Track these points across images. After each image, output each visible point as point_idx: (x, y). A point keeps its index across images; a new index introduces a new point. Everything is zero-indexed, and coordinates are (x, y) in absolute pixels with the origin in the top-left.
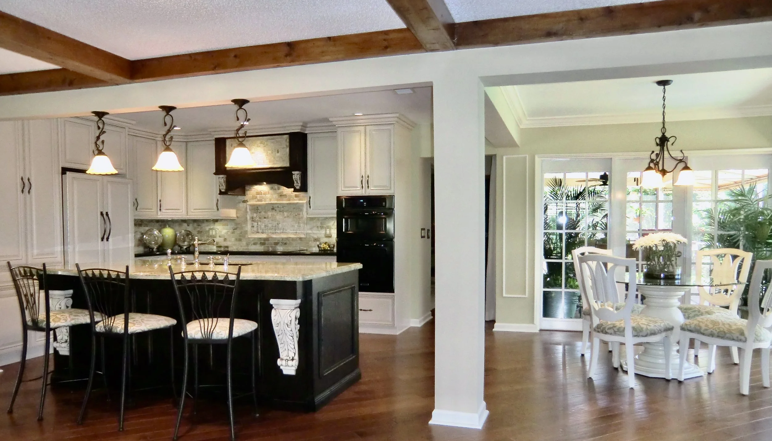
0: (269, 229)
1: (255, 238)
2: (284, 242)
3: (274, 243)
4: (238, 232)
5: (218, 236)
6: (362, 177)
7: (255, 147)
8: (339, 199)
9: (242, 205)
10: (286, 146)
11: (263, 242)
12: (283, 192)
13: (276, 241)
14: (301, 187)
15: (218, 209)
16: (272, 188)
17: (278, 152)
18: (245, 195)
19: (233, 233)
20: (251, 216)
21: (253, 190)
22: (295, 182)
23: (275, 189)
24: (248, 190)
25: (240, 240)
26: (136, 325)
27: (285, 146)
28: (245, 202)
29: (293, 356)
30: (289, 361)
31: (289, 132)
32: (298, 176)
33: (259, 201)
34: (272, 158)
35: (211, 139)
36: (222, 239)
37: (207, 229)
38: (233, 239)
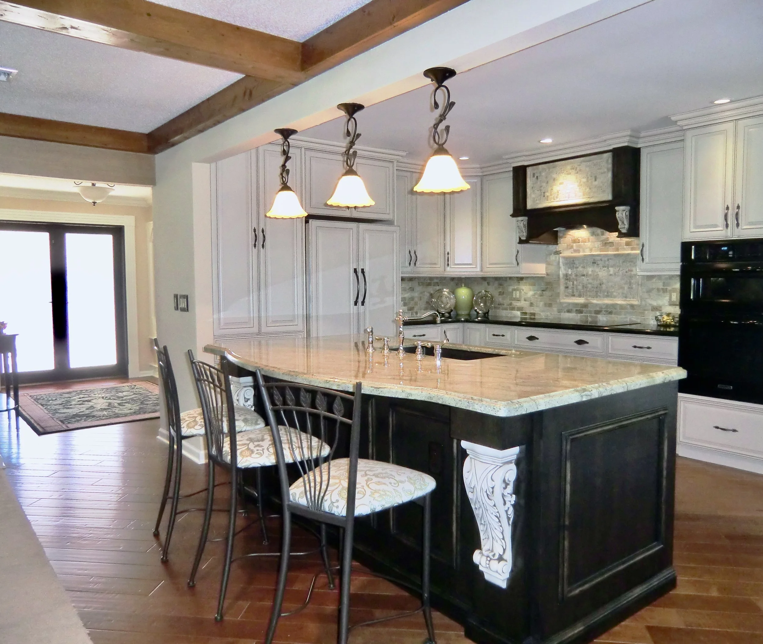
0: (589, 291)
1: (569, 304)
2: (610, 310)
3: (595, 311)
4: (547, 293)
5: (523, 299)
6: (728, 208)
7: (563, 175)
8: (686, 247)
9: (553, 257)
10: (608, 170)
11: (580, 309)
12: (608, 238)
13: (598, 309)
14: (629, 229)
15: (518, 264)
16: (593, 234)
17: (596, 180)
18: (558, 244)
19: (541, 296)
20: (564, 272)
21: (568, 236)
22: (620, 223)
23: (598, 235)
24: (561, 237)
25: (550, 305)
26: (253, 455)
27: (606, 170)
28: (557, 253)
29: (501, 553)
30: (492, 562)
31: (611, 148)
32: (624, 214)
33: (575, 251)
34: (588, 190)
35: (507, 170)
36: (528, 303)
37: (510, 290)
38: (542, 304)
